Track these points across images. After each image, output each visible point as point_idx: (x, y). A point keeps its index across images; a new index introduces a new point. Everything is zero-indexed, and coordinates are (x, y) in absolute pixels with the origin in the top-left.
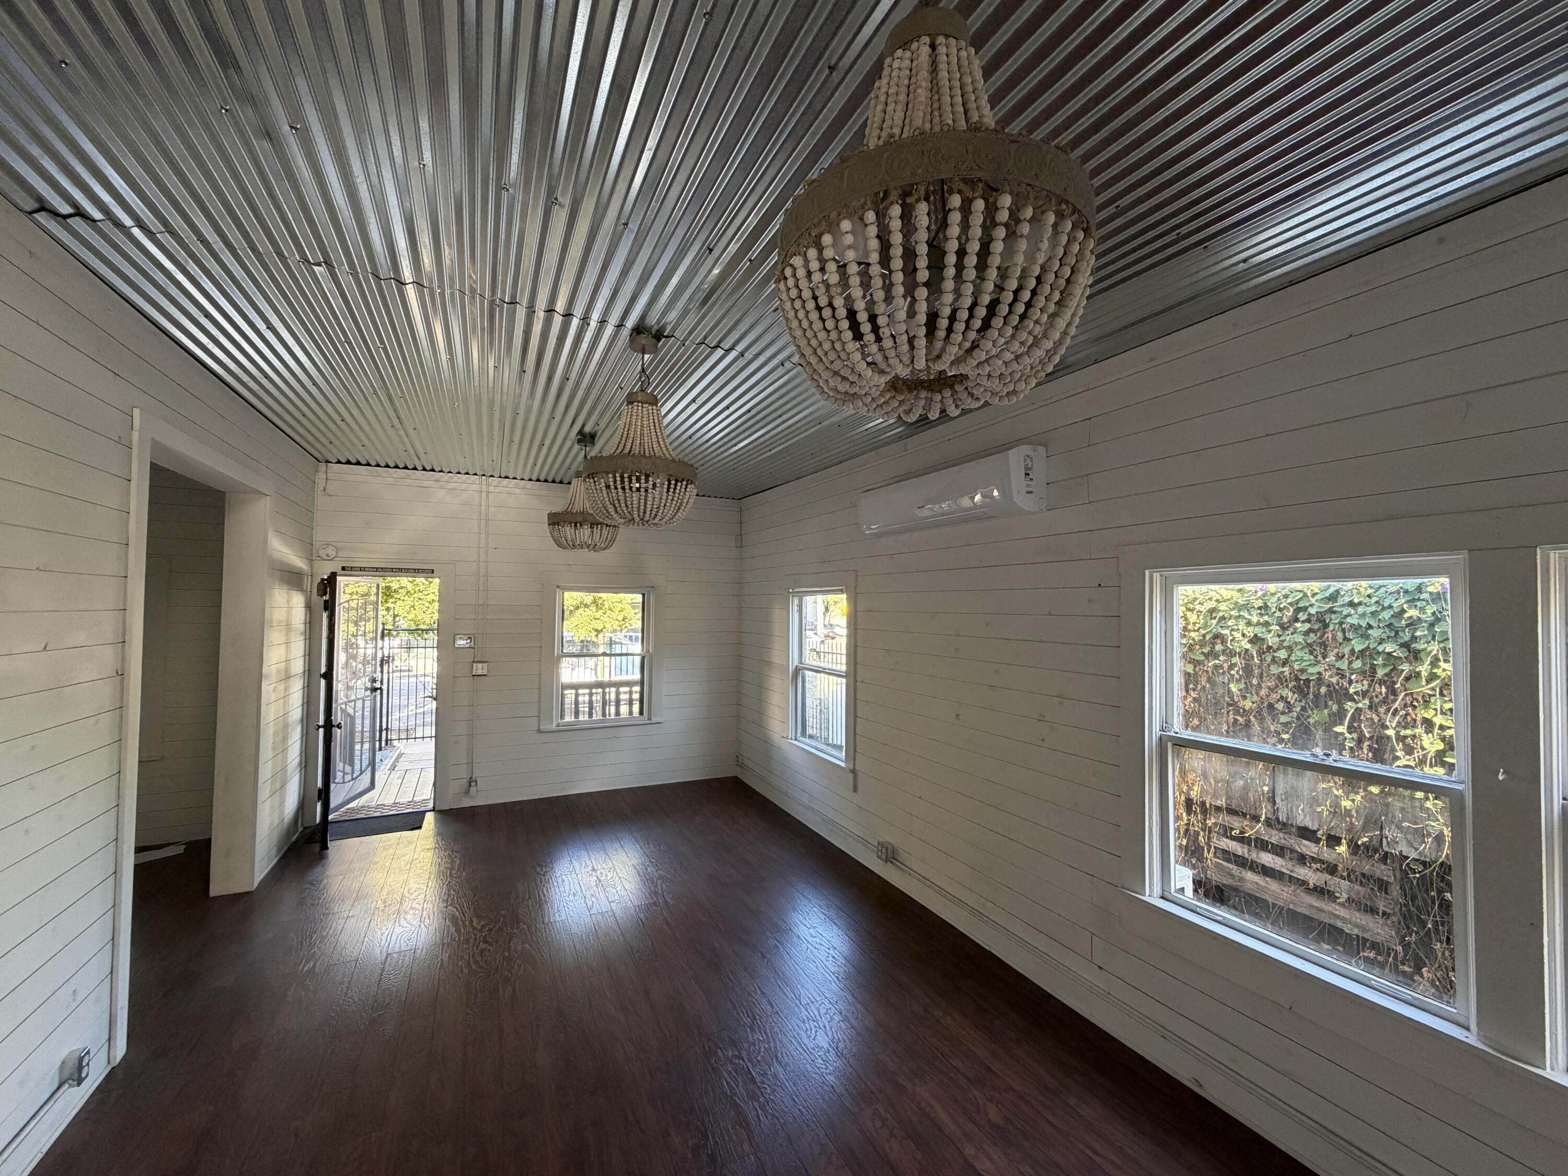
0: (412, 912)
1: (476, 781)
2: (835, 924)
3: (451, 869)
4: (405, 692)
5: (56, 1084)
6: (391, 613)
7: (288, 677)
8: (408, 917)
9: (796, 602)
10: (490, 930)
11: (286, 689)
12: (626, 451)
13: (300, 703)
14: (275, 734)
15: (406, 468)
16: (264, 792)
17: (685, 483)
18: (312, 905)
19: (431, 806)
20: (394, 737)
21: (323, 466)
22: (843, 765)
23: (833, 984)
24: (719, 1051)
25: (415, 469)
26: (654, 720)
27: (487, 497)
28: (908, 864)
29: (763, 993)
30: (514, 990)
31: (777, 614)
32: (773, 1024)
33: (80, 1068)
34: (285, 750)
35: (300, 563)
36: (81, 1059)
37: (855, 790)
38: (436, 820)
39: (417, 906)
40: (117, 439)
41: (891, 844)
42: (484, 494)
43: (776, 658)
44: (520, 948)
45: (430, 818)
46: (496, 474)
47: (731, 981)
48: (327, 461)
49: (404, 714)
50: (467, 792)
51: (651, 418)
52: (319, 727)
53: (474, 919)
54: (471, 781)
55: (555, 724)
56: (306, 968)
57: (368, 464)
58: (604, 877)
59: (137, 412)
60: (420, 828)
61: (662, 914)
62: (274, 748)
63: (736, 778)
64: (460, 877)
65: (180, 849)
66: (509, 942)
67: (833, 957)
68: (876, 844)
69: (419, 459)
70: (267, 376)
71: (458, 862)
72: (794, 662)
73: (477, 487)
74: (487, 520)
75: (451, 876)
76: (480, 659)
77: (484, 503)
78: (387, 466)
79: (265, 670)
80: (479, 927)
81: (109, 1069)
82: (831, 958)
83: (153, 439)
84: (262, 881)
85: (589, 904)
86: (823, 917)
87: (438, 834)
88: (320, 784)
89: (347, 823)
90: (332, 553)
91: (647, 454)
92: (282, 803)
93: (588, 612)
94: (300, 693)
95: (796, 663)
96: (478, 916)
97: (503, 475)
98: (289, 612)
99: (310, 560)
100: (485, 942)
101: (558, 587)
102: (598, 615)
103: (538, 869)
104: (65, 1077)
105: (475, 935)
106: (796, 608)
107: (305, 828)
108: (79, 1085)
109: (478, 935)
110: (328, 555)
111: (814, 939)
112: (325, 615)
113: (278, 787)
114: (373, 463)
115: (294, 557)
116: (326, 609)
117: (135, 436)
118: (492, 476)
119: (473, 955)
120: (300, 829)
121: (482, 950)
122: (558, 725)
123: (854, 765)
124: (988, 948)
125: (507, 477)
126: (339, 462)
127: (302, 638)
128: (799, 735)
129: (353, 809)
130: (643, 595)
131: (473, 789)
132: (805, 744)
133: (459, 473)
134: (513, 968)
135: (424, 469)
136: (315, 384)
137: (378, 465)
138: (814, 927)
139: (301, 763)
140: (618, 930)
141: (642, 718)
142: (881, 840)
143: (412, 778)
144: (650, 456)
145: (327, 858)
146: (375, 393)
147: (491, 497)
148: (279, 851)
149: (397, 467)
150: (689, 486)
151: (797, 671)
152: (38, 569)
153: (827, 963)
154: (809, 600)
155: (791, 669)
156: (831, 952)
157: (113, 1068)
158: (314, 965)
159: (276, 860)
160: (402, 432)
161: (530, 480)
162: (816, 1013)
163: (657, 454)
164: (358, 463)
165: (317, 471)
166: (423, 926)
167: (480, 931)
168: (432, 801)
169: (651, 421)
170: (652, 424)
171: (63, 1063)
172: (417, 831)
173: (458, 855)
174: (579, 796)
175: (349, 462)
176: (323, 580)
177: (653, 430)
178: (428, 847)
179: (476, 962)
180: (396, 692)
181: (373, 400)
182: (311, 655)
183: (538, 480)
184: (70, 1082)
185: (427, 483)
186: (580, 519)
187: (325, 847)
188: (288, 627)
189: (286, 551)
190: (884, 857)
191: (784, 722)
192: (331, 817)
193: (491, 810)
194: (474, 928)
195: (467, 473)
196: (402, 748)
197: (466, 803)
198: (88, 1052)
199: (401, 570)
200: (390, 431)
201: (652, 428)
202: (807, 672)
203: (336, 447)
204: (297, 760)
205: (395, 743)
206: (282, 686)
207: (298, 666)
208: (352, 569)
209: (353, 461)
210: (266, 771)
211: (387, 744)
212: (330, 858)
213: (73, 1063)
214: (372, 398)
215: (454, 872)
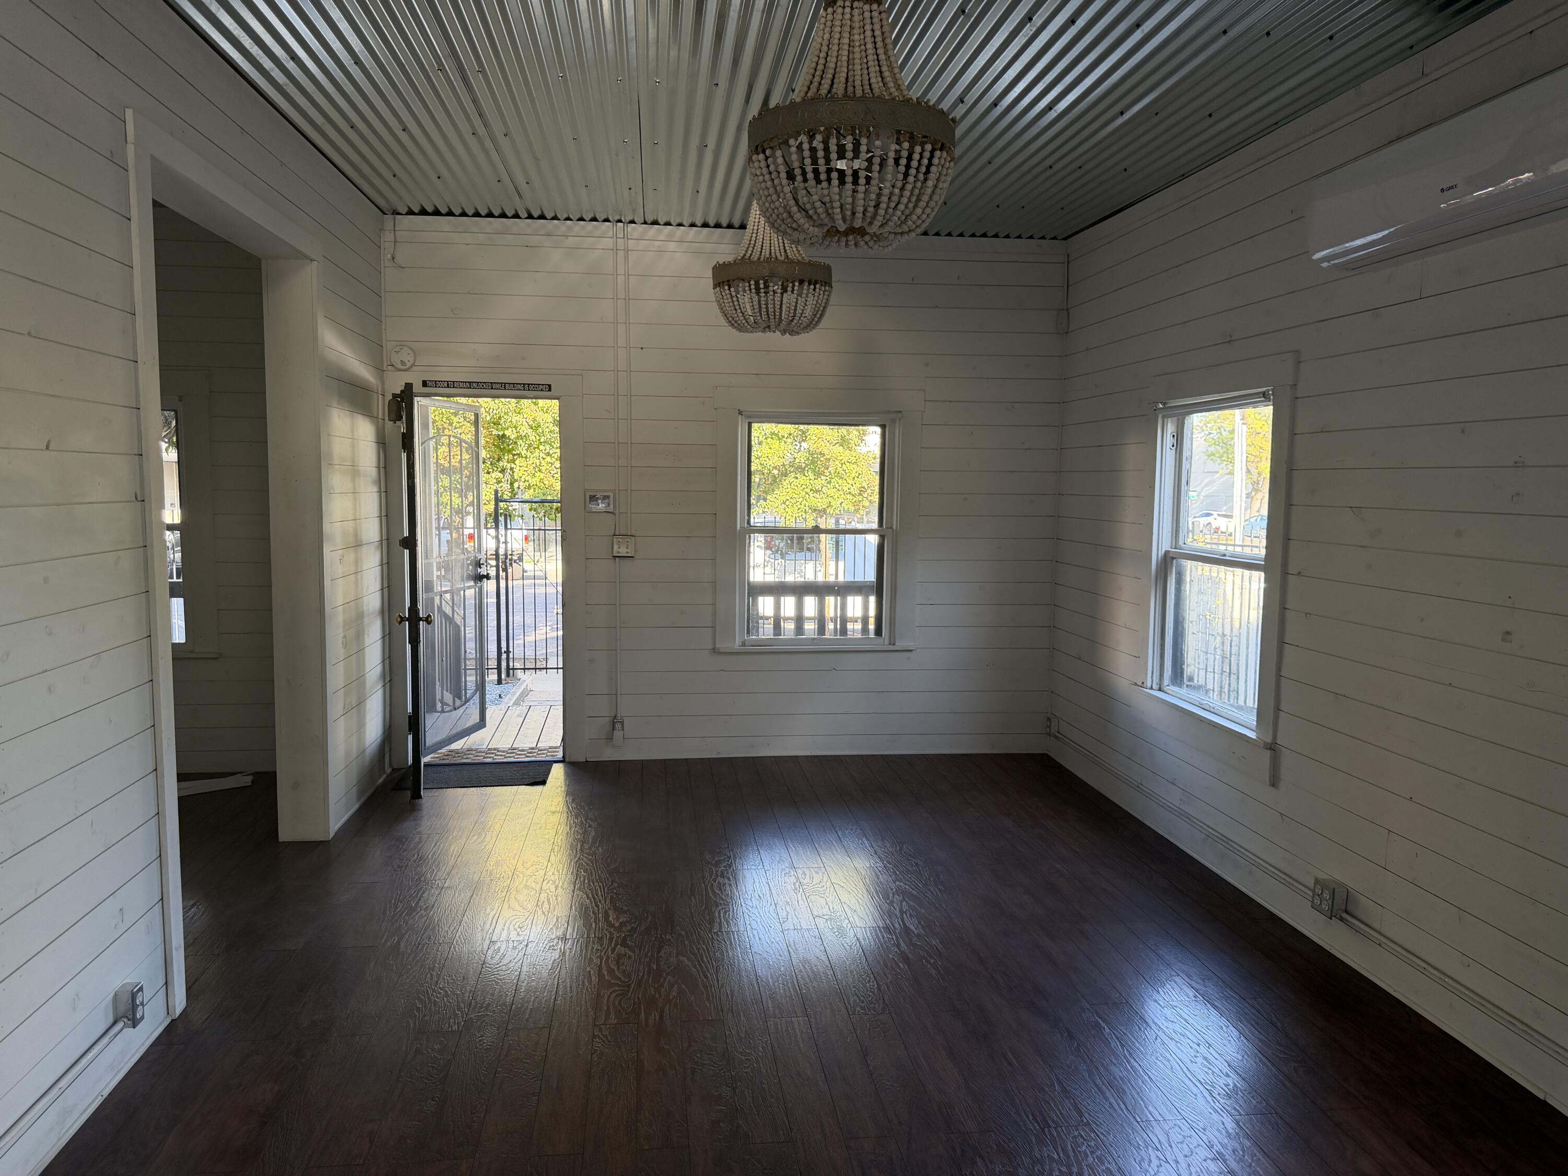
0: (526, 891)
1: (622, 723)
2: (1215, 1007)
3: (583, 843)
4: (529, 607)
5: (111, 1020)
6: (508, 476)
7: (358, 544)
8: (521, 897)
9: (1170, 428)
10: (633, 930)
11: (357, 562)
12: (824, 91)
13: (378, 586)
14: (347, 625)
15: (503, 215)
16: (336, 706)
17: (928, 147)
18: (399, 867)
19: (560, 755)
20: (517, 665)
21: (388, 218)
22: (1252, 735)
23: (1201, 1100)
24: (978, 1160)
25: (516, 216)
26: (900, 644)
27: (626, 258)
28: (1376, 925)
29: (1065, 1091)
30: (661, 1017)
31: (1132, 453)
32: (1080, 1140)
33: (134, 1007)
34: (361, 651)
35: (363, 371)
36: (133, 996)
37: (1274, 782)
38: (568, 775)
39: (533, 885)
40: (108, 155)
41: (1342, 885)
42: (621, 254)
43: (1127, 538)
44: (673, 960)
45: (557, 773)
46: (639, 219)
47: (1010, 1064)
48: (396, 213)
49: (530, 639)
50: (610, 738)
51: (868, 27)
52: (402, 619)
53: (610, 913)
54: (615, 722)
55: (738, 641)
56: (388, 944)
57: (450, 213)
58: (807, 880)
59: (129, 114)
60: (543, 783)
61: (898, 946)
62: (345, 645)
63: (1046, 755)
64: (594, 853)
65: (247, 780)
66: (659, 952)
67: (1205, 1058)
68: (1311, 884)
69: (520, 196)
70: (294, 57)
71: (593, 833)
72: (1161, 543)
73: (608, 243)
74: (627, 299)
75: (581, 850)
76: (623, 532)
77: (621, 271)
78: (477, 214)
79: (326, 527)
80: (617, 925)
81: (169, 1020)
82: (1200, 1060)
83: (153, 158)
84: (340, 829)
85: (783, 914)
86: (1191, 993)
87: (568, 793)
88: (410, 709)
89: (447, 769)
90: (409, 359)
91: (859, 93)
92: (361, 726)
93: (802, 479)
94: (377, 570)
95: (1166, 545)
96: (616, 909)
97: (649, 220)
98: (354, 447)
99: (380, 370)
100: (624, 944)
101: (740, 413)
102: (818, 484)
103: (708, 857)
104: (120, 1014)
105: (610, 932)
106: (1169, 440)
107: (393, 770)
108: (134, 1027)
109: (616, 935)
110: (403, 363)
111: (1170, 1025)
112: (404, 456)
113: (354, 704)
114: (457, 211)
115: (357, 363)
116: (404, 447)
117: (131, 149)
118: (632, 222)
119: (607, 961)
120: (389, 770)
121: (620, 956)
122: (744, 644)
123: (1275, 737)
124: (1541, 1096)
125: (655, 223)
126: (411, 212)
127: (375, 489)
128: (1166, 680)
129: (457, 752)
130: (883, 427)
131: (618, 734)
132: (1177, 696)
133: (581, 219)
134: (662, 986)
135: (530, 216)
136: (358, 62)
137: (463, 214)
138: (1173, 1007)
139: (383, 675)
140: (824, 958)
141: (879, 640)
142: (1321, 876)
143: (537, 716)
144: (864, 96)
145: (420, 810)
146: (441, 69)
147: (632, 257)
148: (360, 793)
149: (490, 215)
150: (938, 153)
151: (1167, 560)
152: (29, 334)
153: (1192, 1067)
154: (1196, 420)
155: (1156, 555)
156: (1202, 1050)
157: (172, 1020)
158: (399, 942)
159: (356, 806)
160: (488, 144)
161: (693, 225)
162: (1163, 1140)
163: (877, 91)
164: (437, 213)
165: (382, 230)
166: (540, 912)
167: (619, 929)
168: (561, 749)
169: (869, 33)
170: (869, 40)
171: (116, 995)
172: (538, 788)
173: (594, 824)
174: (777, 759)
175: (423, 212)
176: (395, 396)
177: (871, 51)
178: (553, 809)
179: (611, 971)
180: (518, 607)
181: (438, 80)
182: (388, 515)
183: (705, 225)
184: (125, 1020)
185: (535, 240)
186: (766, 272)
187: (417, 796)
188: (354, 472)
189: (345, 352)
190: (1325, 907)
191: (1140, 657)
192: (425, 760)
193: (642, 768)
194: (611, 925)
195: (594, 219)
196: (528, 681)
197: (609, 754)
198: (141, 989)
199: (504, 386)
200: (471, 141)
201: (870, 46)
202: (1189, 565)
203: (401, 181)
204: (379, 669)
205: (519, 674)
206: (350, 556)
207: (372, 530)
208: (436, 384)
209: (430, 209)
210: (336, 677)
211: (508, 675)
212: (425, 812)
213: (125, 999)
214: (437, 77)
215: (586, 846)
